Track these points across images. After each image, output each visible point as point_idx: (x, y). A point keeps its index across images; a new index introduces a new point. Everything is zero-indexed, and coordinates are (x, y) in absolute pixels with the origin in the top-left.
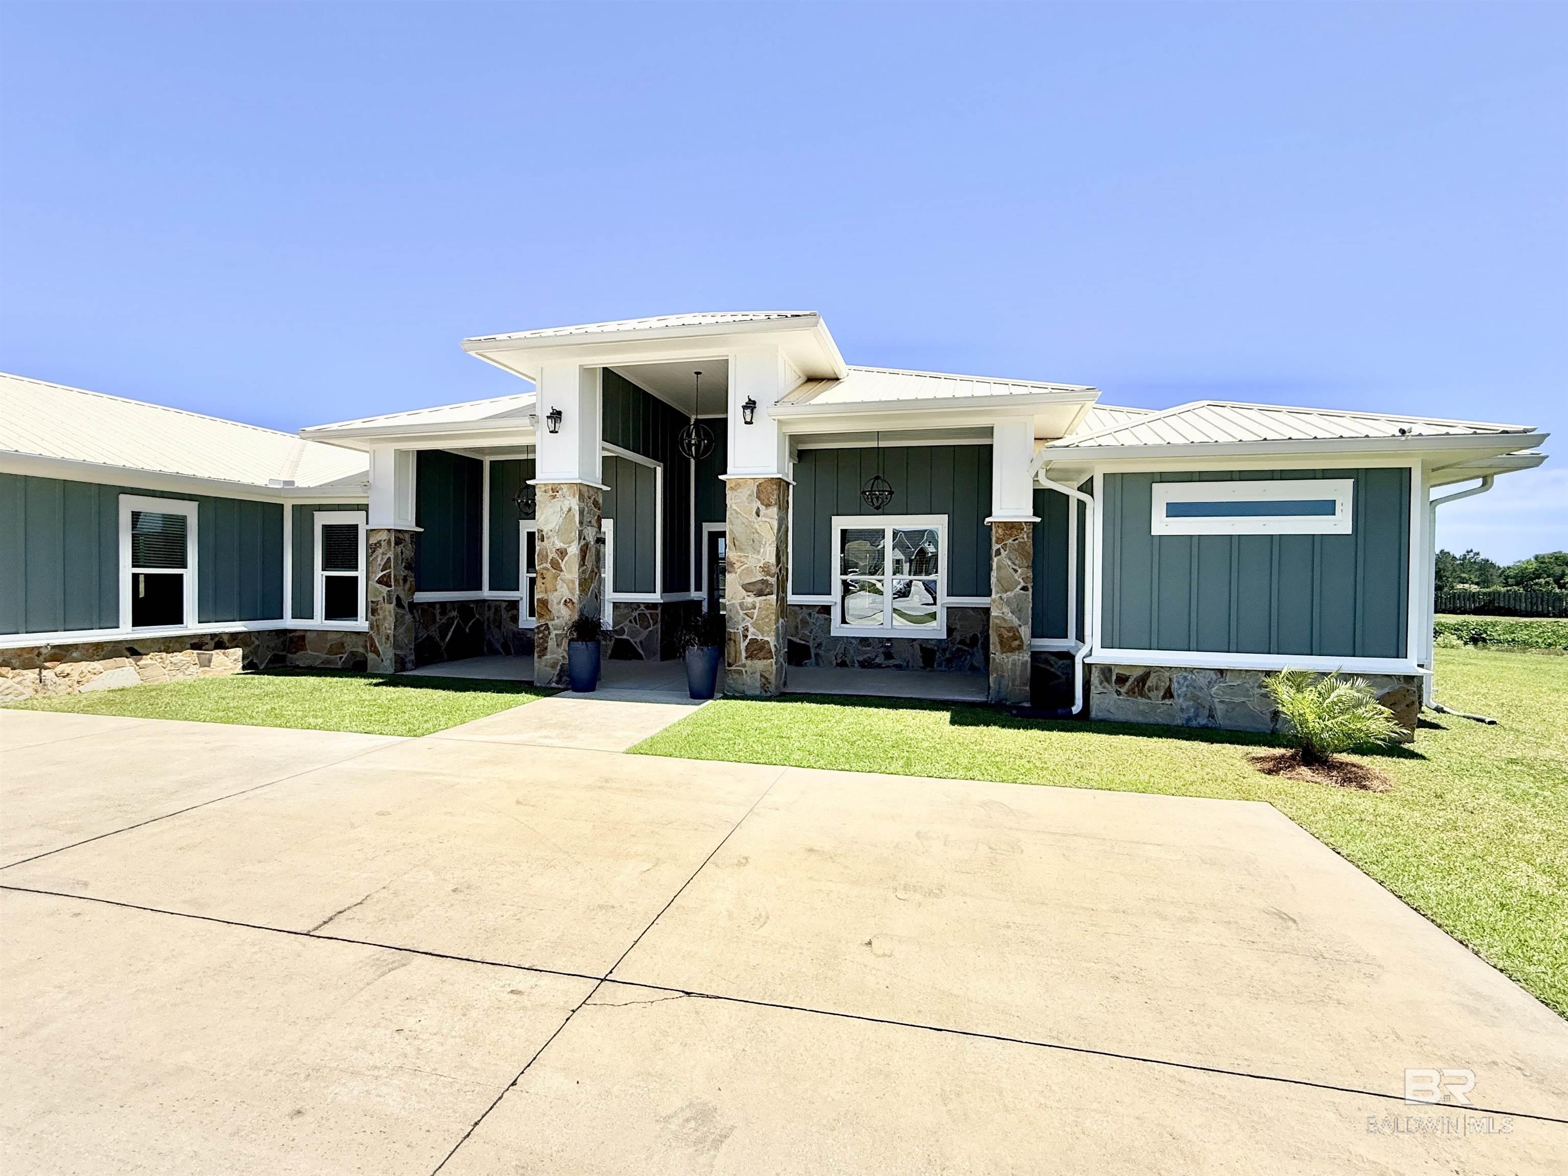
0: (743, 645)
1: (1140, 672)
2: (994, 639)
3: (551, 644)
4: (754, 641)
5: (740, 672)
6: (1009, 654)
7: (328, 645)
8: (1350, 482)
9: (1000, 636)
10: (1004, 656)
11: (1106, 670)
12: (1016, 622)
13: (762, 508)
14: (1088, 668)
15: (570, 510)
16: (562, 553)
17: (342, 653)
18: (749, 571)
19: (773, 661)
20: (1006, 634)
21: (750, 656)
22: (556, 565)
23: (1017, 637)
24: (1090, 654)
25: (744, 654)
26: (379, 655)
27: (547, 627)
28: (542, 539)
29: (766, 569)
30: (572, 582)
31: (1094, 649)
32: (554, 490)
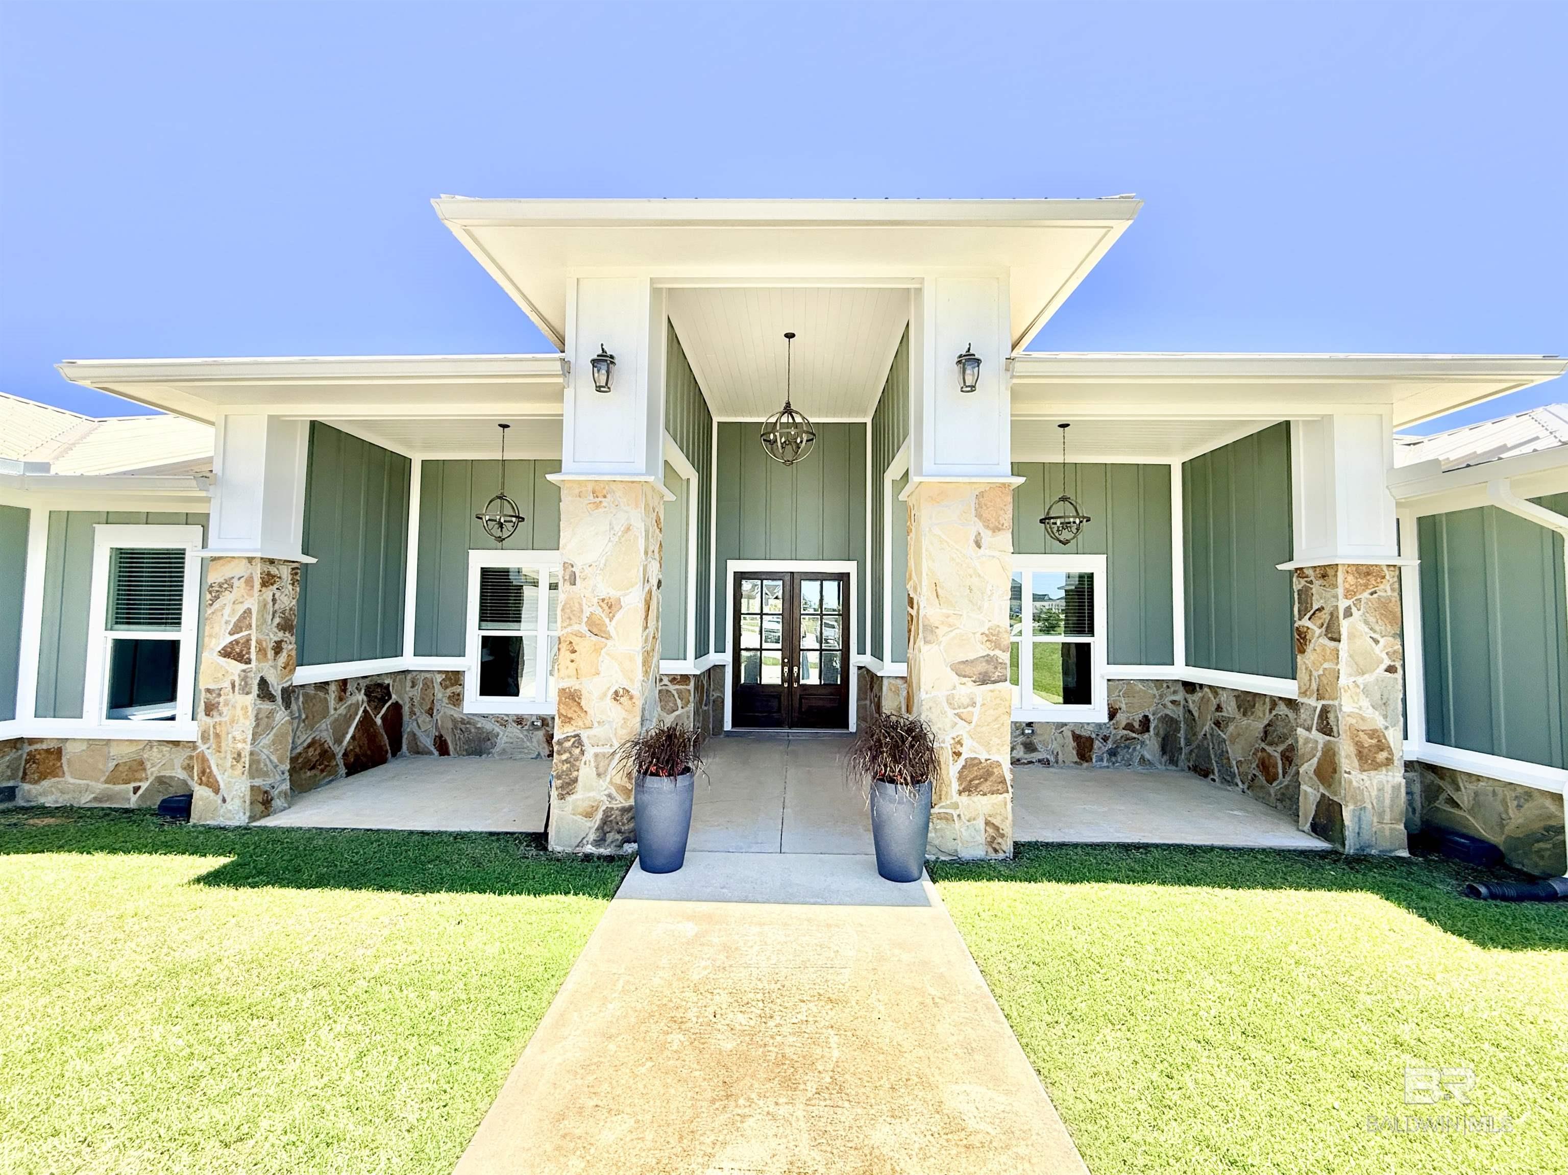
0: (954, 770)
2: (1346, 749)
3: (585, 772)
4: (971, 764)
5: (948, 818)
6: (1373, 773)
7: (111, 765)
9: (1359, 745)
10: (1364, 776)
12: (1378, 719)
13: (986, 534)
15: (628, 529)
16: (611, 606)
17: (140, 781)
18: (963, 641)
19: (1008, 796)
20: (1368, 742)
21: (968, 789)
22: (596, 629)
23: (1381, 746)
25: (955, 786)
26: (217, 791)
27: (578, 741)
28: (573, 581)
29: (992, 638)
30: (630, 659)
32: (598, 493)
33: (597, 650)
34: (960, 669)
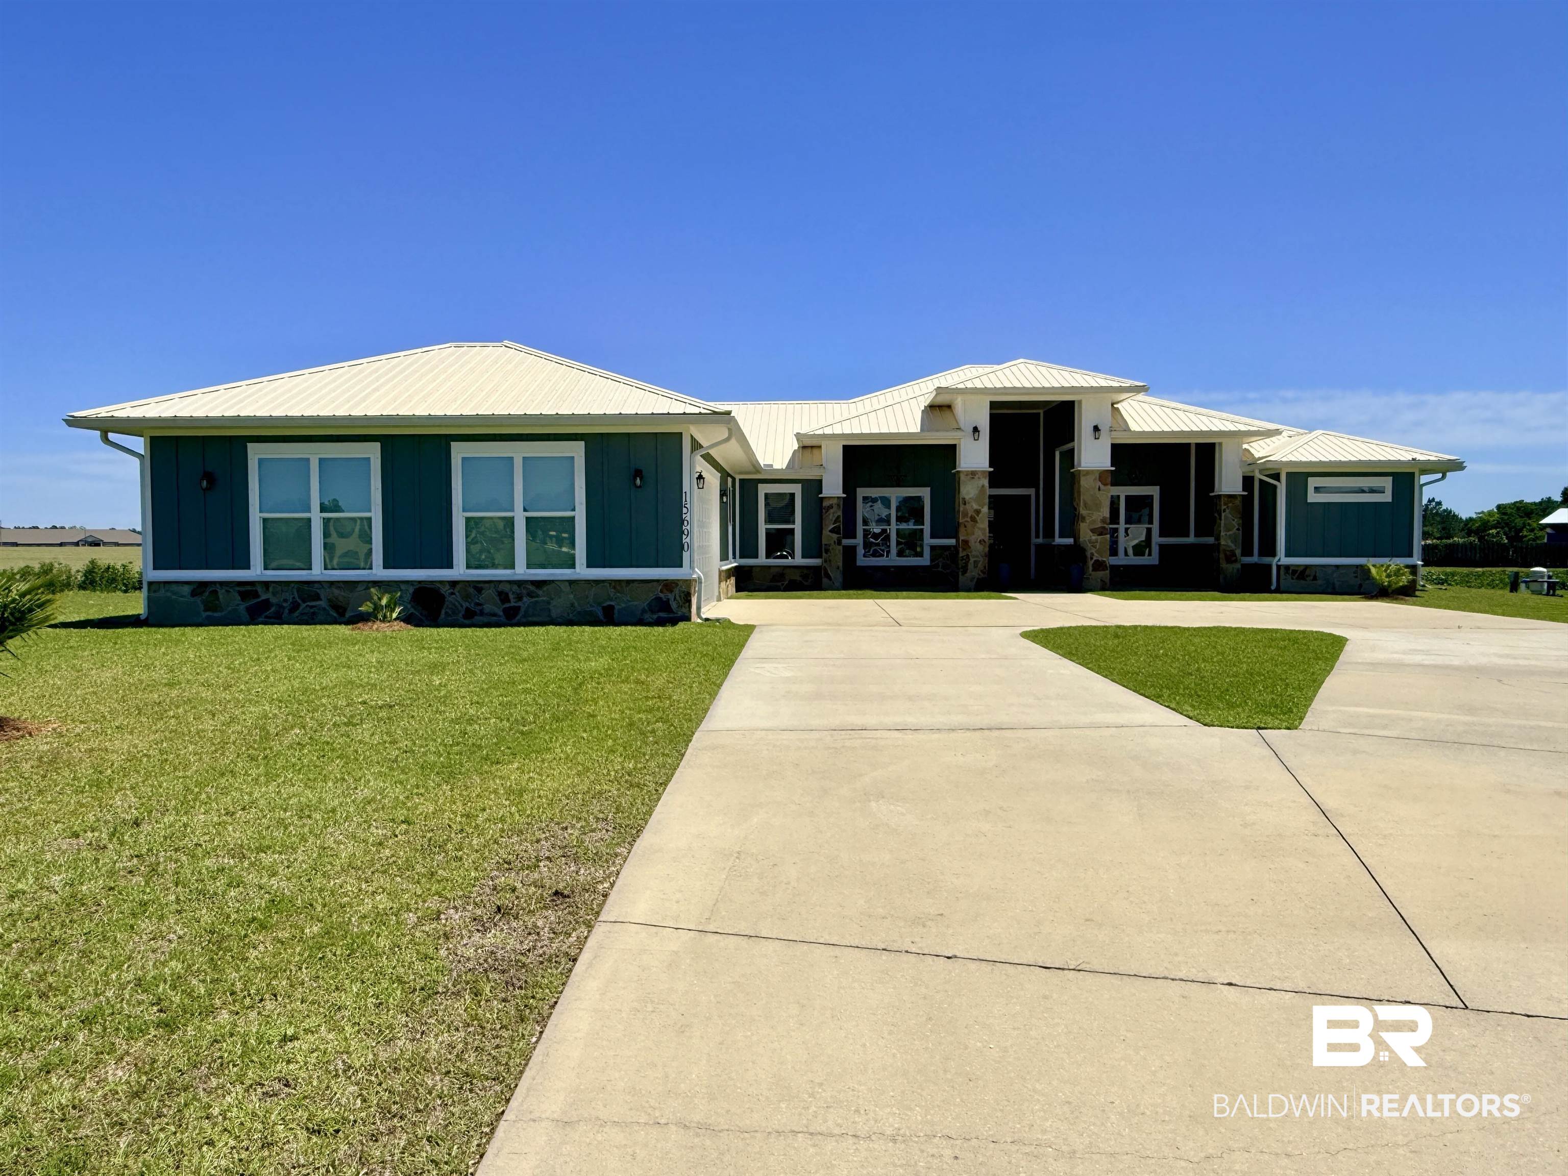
0: (1091, 563)
1: (1302, 568)
2: (1222, 556)
3: (971, 566)
4: (1097, 561)
5: (1088, 579)
6: (1231, 564)
7: (771, 575)
8: (1391, 478)
9: (1226, 555)
10: (1228, 565)
11: (1287, 567)
12: (1233, 546)
13: (1102, 487)
14: (1279, 567)
15: (983, 486)
16: (978, 512)
18: (1094, 522)
19: (1108, 572)
20: (1229, 554)
21: (1094, 569)
22: (973, 519)
23: (1233, 554)
24: (1279, 560)
25: (1091, 568)
26: (831, 580)
27: (968, 556)
28: (965, 504)
29: (1103, 521)
30: (984, 529)
31: (1282, 558)
32: (973, 474)
33: (974, 527)
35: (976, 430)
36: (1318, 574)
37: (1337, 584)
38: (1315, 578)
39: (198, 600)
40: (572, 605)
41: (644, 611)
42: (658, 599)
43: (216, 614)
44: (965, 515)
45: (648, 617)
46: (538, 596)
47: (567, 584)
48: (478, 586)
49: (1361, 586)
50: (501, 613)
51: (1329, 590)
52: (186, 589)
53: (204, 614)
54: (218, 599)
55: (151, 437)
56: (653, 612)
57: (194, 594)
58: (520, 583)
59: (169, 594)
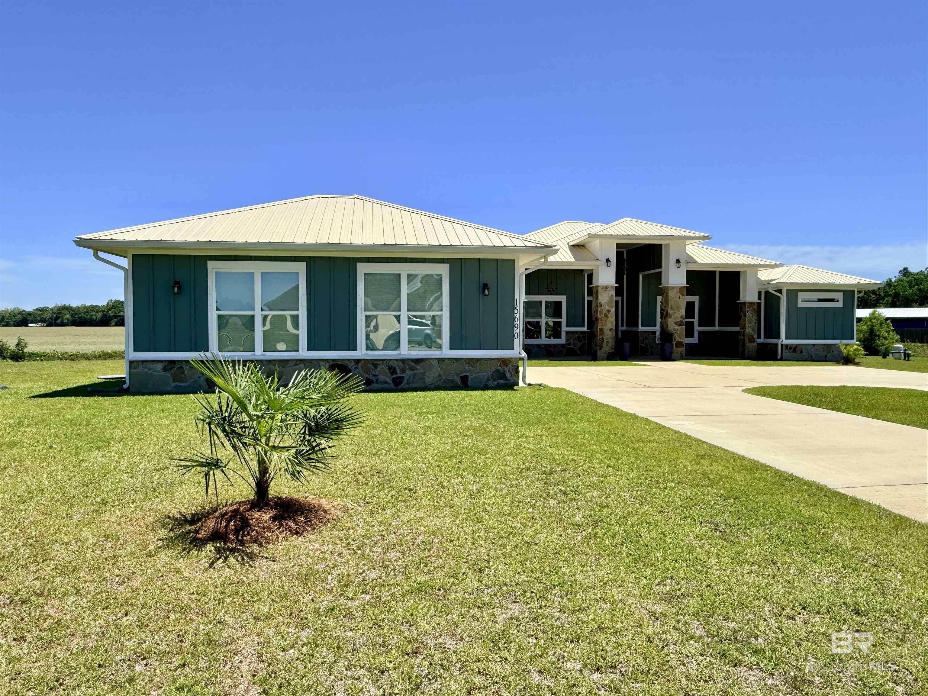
0: (674, 343)
1: (794, 346)
2: (746, 339)
3: (604, 345)
4: (678, 341)
5: (674, 353)
8: (842, 293)
10: (750, 344)
11: (787, 345)
12: (753, 333)
13: (681, 296)
14: (782, 345)
15: (612, 295)
16: (609, 311)
18: (676, 318)
19: (684, 348)
20: (751, 337)
21: (677, 347)
22: (606, 316)
24: (782, 342)
25: (674, 346)
27: (603, 339)
28: (601, 306)
29: (682, 317)
30: (613, 322)
31: (784, 340)
32: (606, 287)
33: (606, 320)
34: (676, 323)
35: (608, 260)
36: (803, 350)
37: (813, 355)
38: (802, 352)
39: (168, 374)
40: (440, 375)
41: (488, 379)
42: (498, 371)
43: (182, 384)
44: (601, 312)
45: (491, 383)
46: (416, 369)
47: (436, 361)
48: (375, 363)
49: (826, 356)
50: (391, 382)
51: (809, 359)
52: (159, 366)
53: (173, 385)
54: (183, 372)
55: (133, 255)
56: (495, 380)
57: (165, 369)
58: (403, 361)
59: (146, 370)
